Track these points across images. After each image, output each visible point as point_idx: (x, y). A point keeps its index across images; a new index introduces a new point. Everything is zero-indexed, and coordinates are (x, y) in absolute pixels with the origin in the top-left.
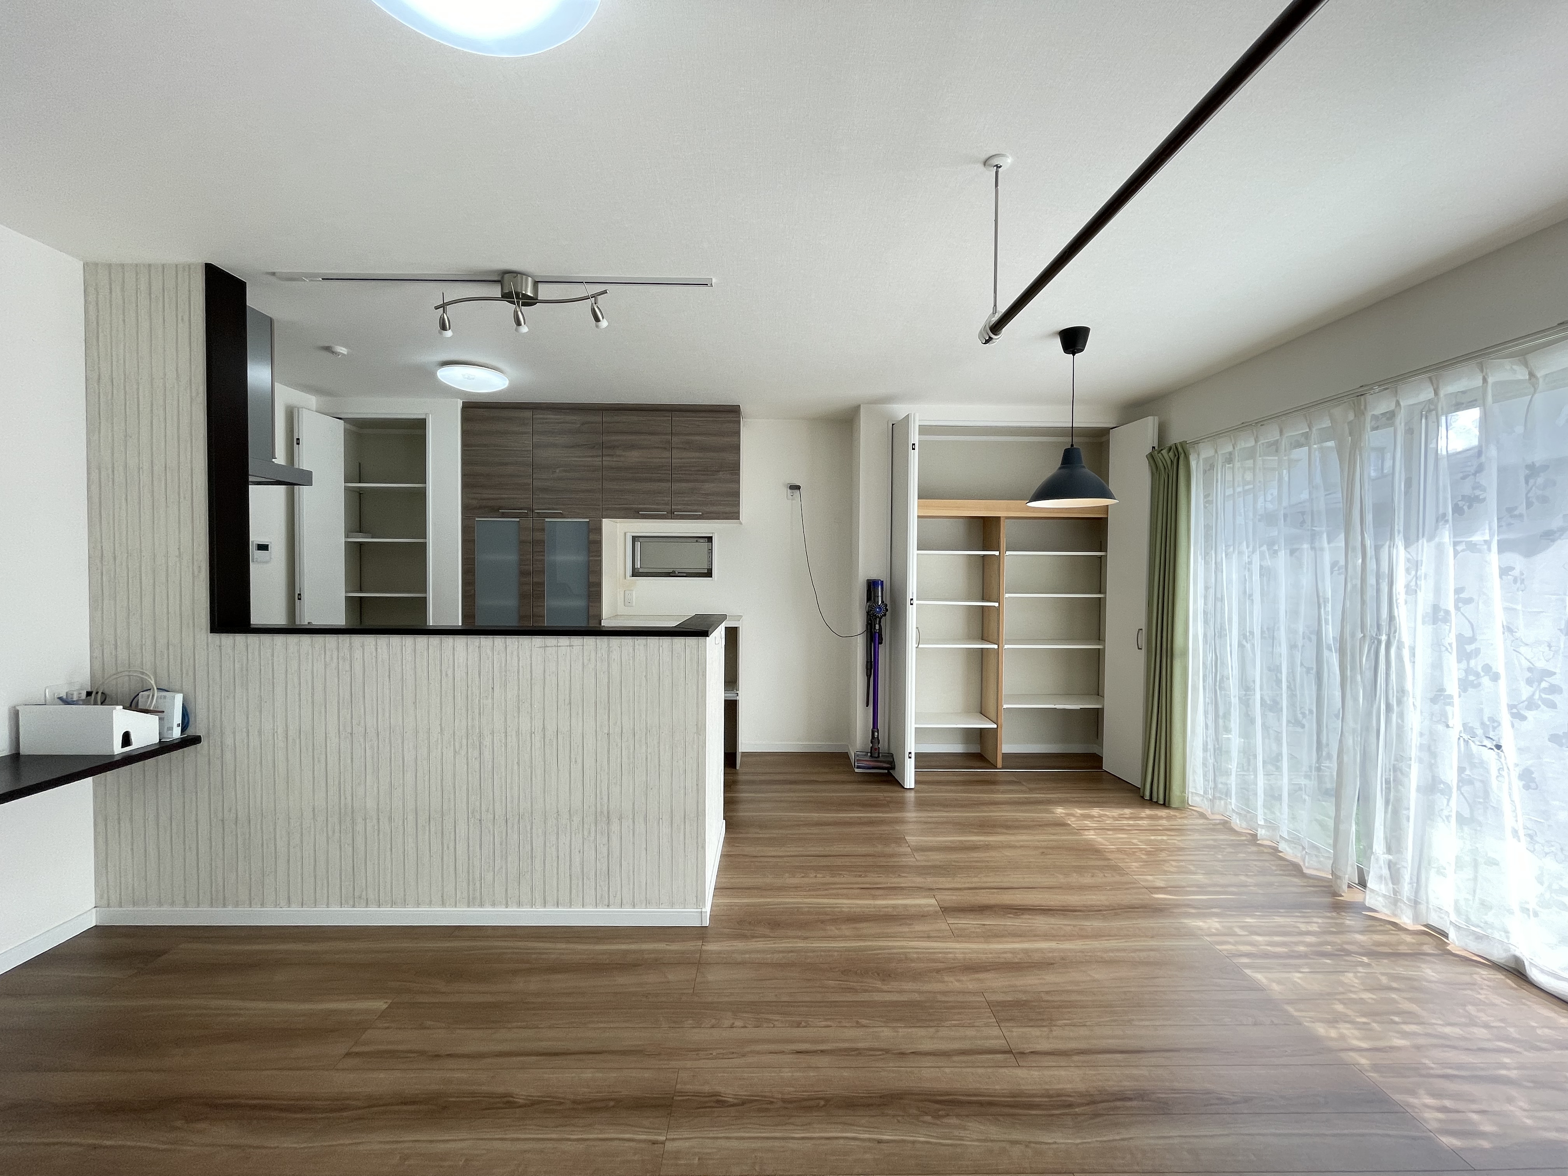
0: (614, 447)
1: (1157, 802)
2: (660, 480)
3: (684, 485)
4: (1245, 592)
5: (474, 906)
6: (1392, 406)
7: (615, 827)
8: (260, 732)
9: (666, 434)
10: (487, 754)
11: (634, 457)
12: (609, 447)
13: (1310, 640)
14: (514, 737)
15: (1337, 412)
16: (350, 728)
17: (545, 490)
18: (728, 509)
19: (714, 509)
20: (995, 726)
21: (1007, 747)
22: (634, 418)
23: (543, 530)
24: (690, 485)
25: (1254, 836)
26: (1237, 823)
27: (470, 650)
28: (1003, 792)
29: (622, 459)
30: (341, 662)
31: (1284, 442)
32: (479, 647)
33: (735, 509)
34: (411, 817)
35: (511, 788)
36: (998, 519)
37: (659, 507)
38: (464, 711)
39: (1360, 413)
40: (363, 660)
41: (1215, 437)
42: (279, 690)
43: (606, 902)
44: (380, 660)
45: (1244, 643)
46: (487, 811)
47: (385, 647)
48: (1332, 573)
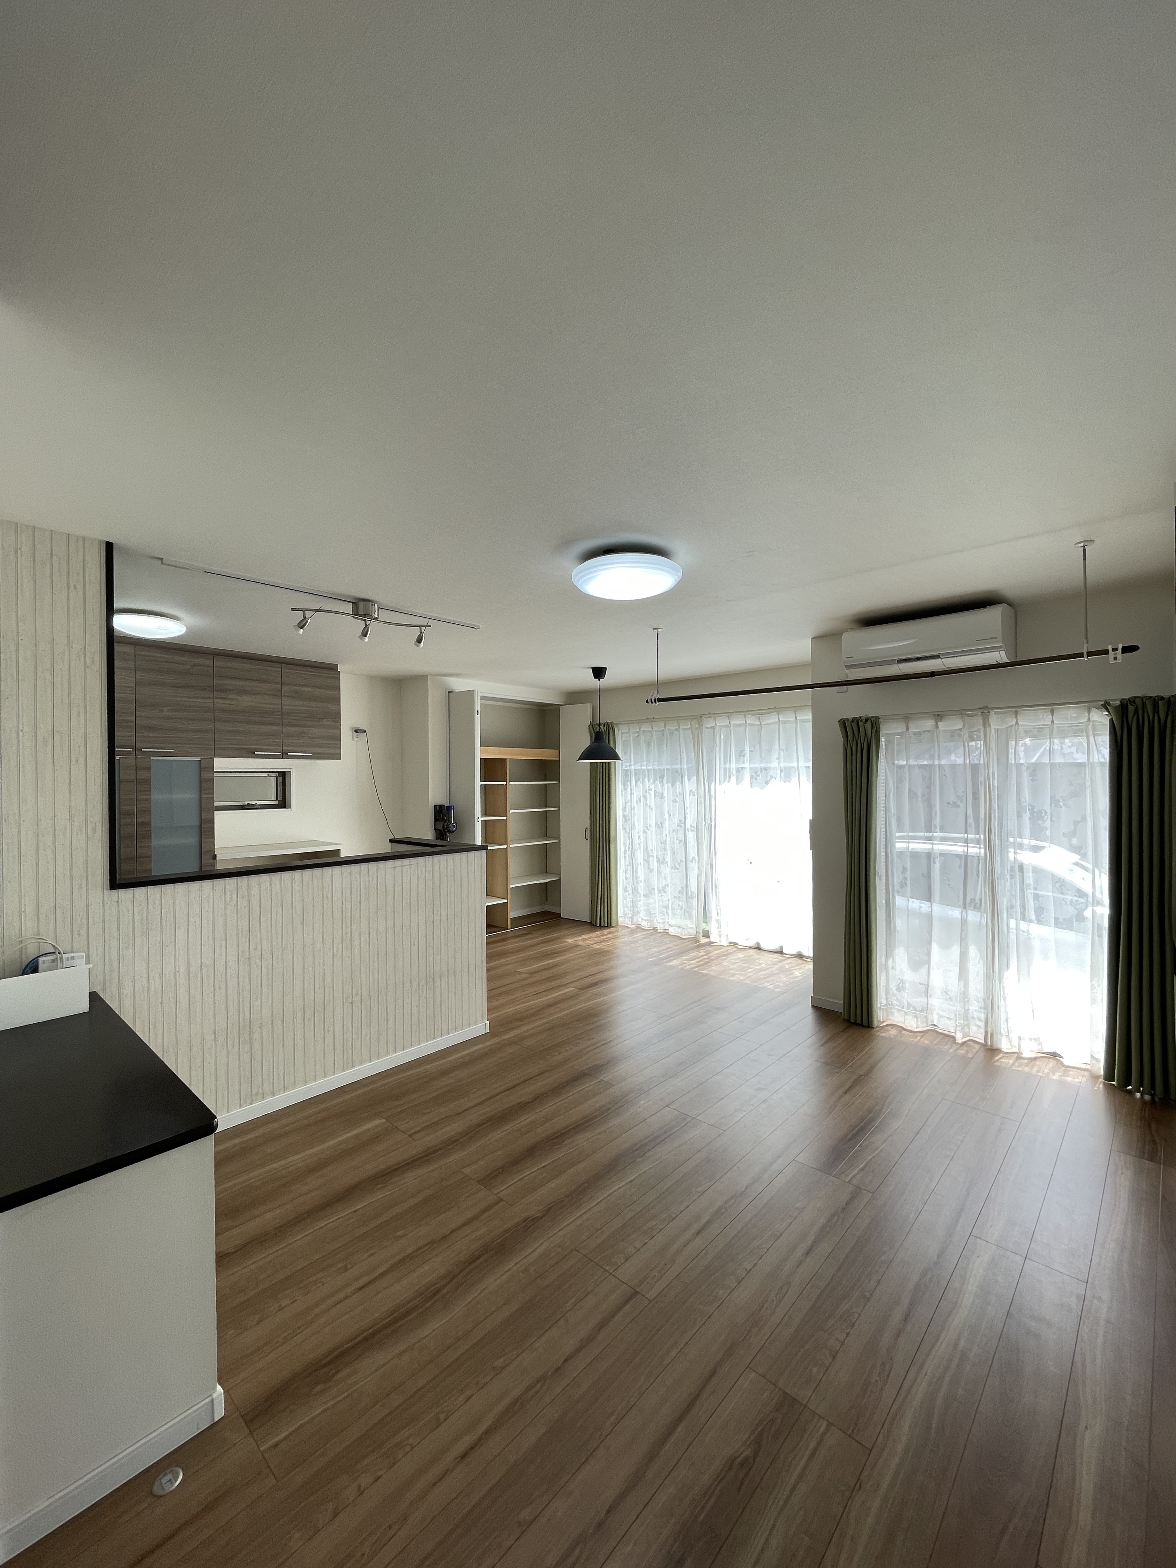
0: (226, 691)
1: (604, 926)
2: (272, 724)
3: (293, 729)
4: (646, 804)
5: (347, 1069)
6: (714, 725)
7: (438, 983)
8: (161, 975)
9: (276, 683)
10: (356, 952)
11: (246, 701)
12: (221, 691)
13: (681, 827)
14: (375, 935)
15: (694, 722)
16: (248, 954)
17: (150, 728)
18: (331, 751)
19: (320, 750)
20: (506, 901)
21: (513, 914)
22: (247, 665)
23: (149, 769)
24: (300, 729)
25: (655, 929)
26: (645, 925)
27: (344, 877)
28: (512, 943)
29: (234, 702)
30: (240, 900)
31: (666, 732)
32: (350, 873)
33: (337, 751)
34: (299, 1015)
35: (373, 973)
36: (504, 761)
37: (271, 748)
38: (340, 923)
39: (701, 724)
40: (260, 895)
41: (630, 723)
42: (181, 933)
43: (433, 1037)
44: (274, 893)
45: (647, 831)
46: (356, 995)
47: (278, 882)
48: (690, 795)
